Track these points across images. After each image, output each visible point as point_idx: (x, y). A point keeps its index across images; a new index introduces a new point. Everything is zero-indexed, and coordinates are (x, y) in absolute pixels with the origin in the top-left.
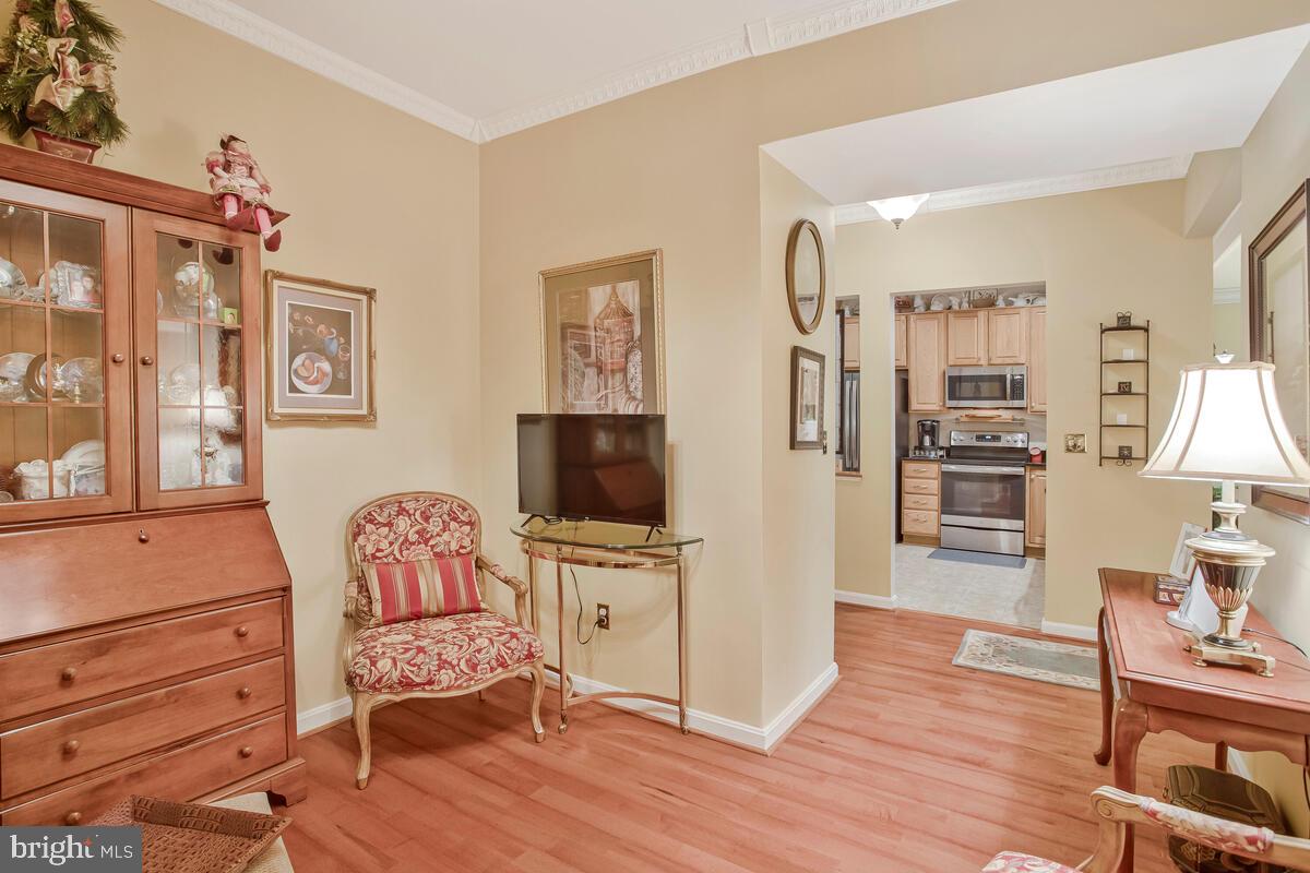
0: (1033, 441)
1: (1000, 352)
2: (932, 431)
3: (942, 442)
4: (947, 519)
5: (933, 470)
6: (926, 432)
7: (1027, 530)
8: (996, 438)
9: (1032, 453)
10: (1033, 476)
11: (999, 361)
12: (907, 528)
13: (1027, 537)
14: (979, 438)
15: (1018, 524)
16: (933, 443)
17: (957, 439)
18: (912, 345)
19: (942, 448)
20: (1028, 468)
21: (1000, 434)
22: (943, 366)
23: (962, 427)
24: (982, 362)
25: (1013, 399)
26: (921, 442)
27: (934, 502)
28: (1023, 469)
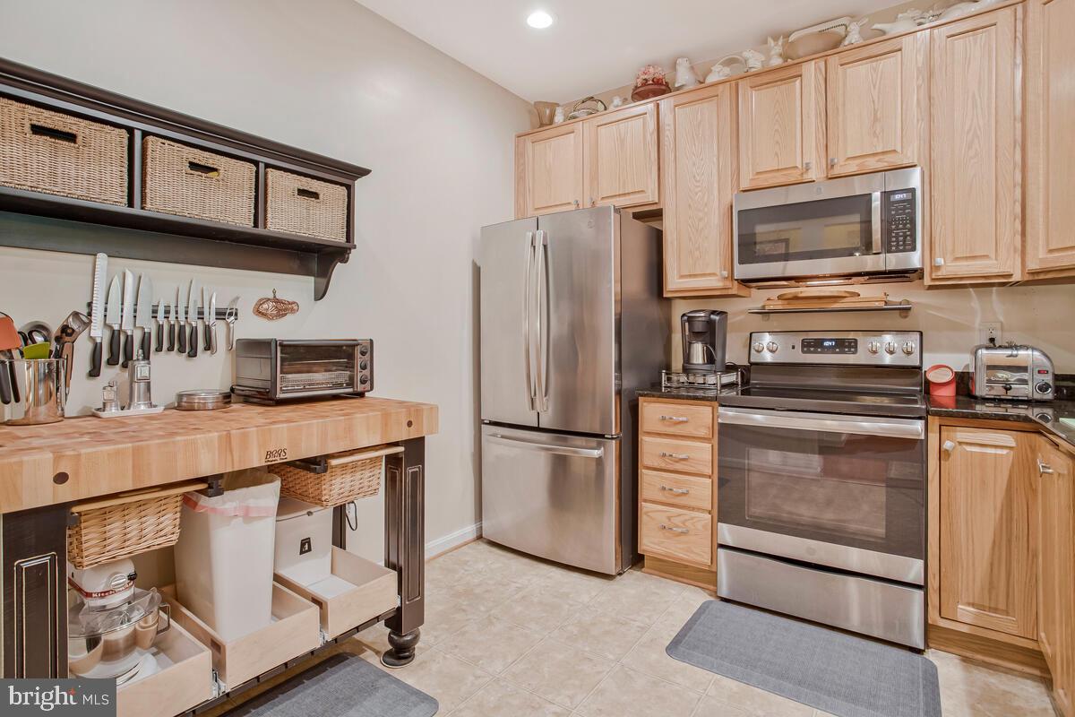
0: (931, 351)
1: (854, 144)
2: (709, 332)
3: (734, 353)
4: (728, 533)
5: (701, 417)
6: (697, 335)
7: (933, 584)
8: (845, 345)
9: (932, 377)
10: (948, 445)
11: (852, 167)
12: (649, 542)
13: (934, 598)
14: (812, 345)
15: (913, 569)
16: (710, 359)
17: (769, 348)
18: (668, 156)
19: (730, 368)
20: (934, 422)
21: (851, 336)
22: (729, 196)
23: (775, 322)
24: (811, 175)
25: (888, 248)
26: (687, 357)
27: (703, 491)
28: (919, 426)
